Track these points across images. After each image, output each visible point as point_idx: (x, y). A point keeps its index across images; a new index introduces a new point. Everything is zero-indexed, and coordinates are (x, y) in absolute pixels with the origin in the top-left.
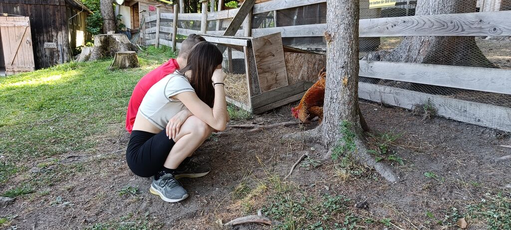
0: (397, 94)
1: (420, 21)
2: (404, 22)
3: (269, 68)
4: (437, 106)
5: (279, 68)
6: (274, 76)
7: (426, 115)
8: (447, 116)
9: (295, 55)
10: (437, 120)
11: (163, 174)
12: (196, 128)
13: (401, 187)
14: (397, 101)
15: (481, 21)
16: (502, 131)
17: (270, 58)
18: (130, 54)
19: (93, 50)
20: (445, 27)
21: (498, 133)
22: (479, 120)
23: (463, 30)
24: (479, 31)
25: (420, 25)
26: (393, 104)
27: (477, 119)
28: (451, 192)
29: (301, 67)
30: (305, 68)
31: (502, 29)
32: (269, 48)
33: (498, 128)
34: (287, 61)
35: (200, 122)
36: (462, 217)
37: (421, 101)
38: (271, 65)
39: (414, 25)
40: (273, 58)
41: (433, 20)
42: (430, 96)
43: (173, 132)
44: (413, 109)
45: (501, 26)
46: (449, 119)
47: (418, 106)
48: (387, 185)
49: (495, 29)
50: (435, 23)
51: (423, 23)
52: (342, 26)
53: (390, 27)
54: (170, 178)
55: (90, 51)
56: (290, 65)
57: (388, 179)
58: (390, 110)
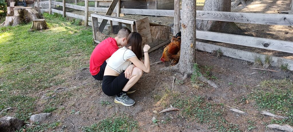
0: (204, 45)
1: (215, 14)
2: (208, 13)
3: (144, 35)
4: (223, 51)
5: (147, 34)
6: (145, 38)
7: (218, 55)
8: (227, 56)
9: (154, 27)
10: (223, 57)
11: (122, 94)
12: (138, 73)
13: (220, 90)
14: (204, 48)
15: (242, 16)
16: (250, 62)
17: (144, 30)
18: (42, 21)
19: (15, 19)
20: (227, 17)
21: (248, 62)
22: (241, 57)
23: (235, 20)
24: (241, 20)
25: (215, 16)
26: (202, 50)
27: (240, 57)
28: (239, 90)
29: (157, 33)
30: (159, 33)
31: (251, 20)
32: (143, 25)
33: (249, 60)
34: (151, 31)
35: (139, 70)
36: (246, 100)
37: (216, 49)
38: (144, 33)
39: (213, 15)
40: (145, 29)
41: (221, 14)
42: (220, 47)
43: (129, 75)
44: (212, 52)
45: (250, 19)
46: (228, 57)
47: (214, 51)
48: (214, 89)
49: (248, 20)
50: (222, 15)
51: (217, 15)
52: (191, 21)
53: (201, 15)
54: (125, 96)
55: (12, 19)
56: (153, 32)
57: (214, 86)
58: (201, 53)
